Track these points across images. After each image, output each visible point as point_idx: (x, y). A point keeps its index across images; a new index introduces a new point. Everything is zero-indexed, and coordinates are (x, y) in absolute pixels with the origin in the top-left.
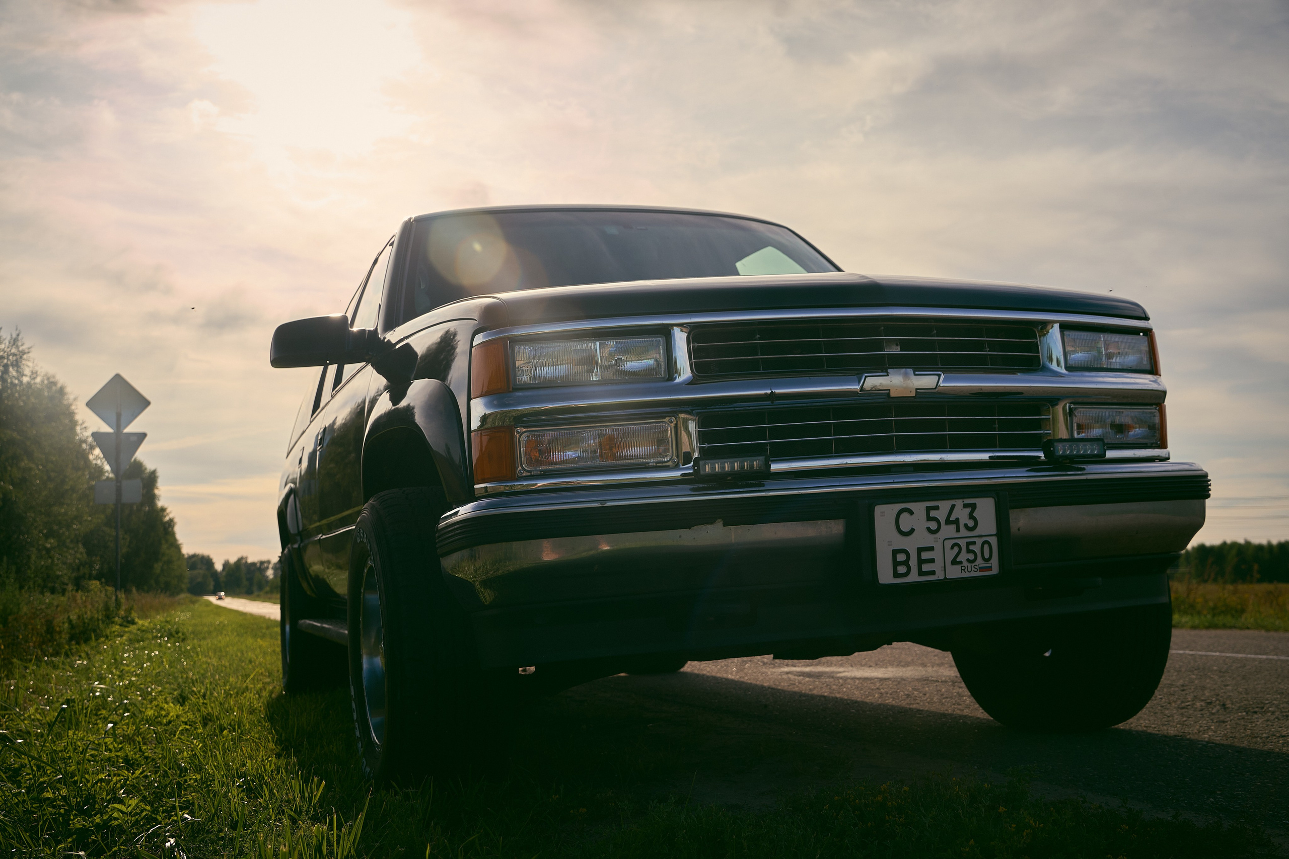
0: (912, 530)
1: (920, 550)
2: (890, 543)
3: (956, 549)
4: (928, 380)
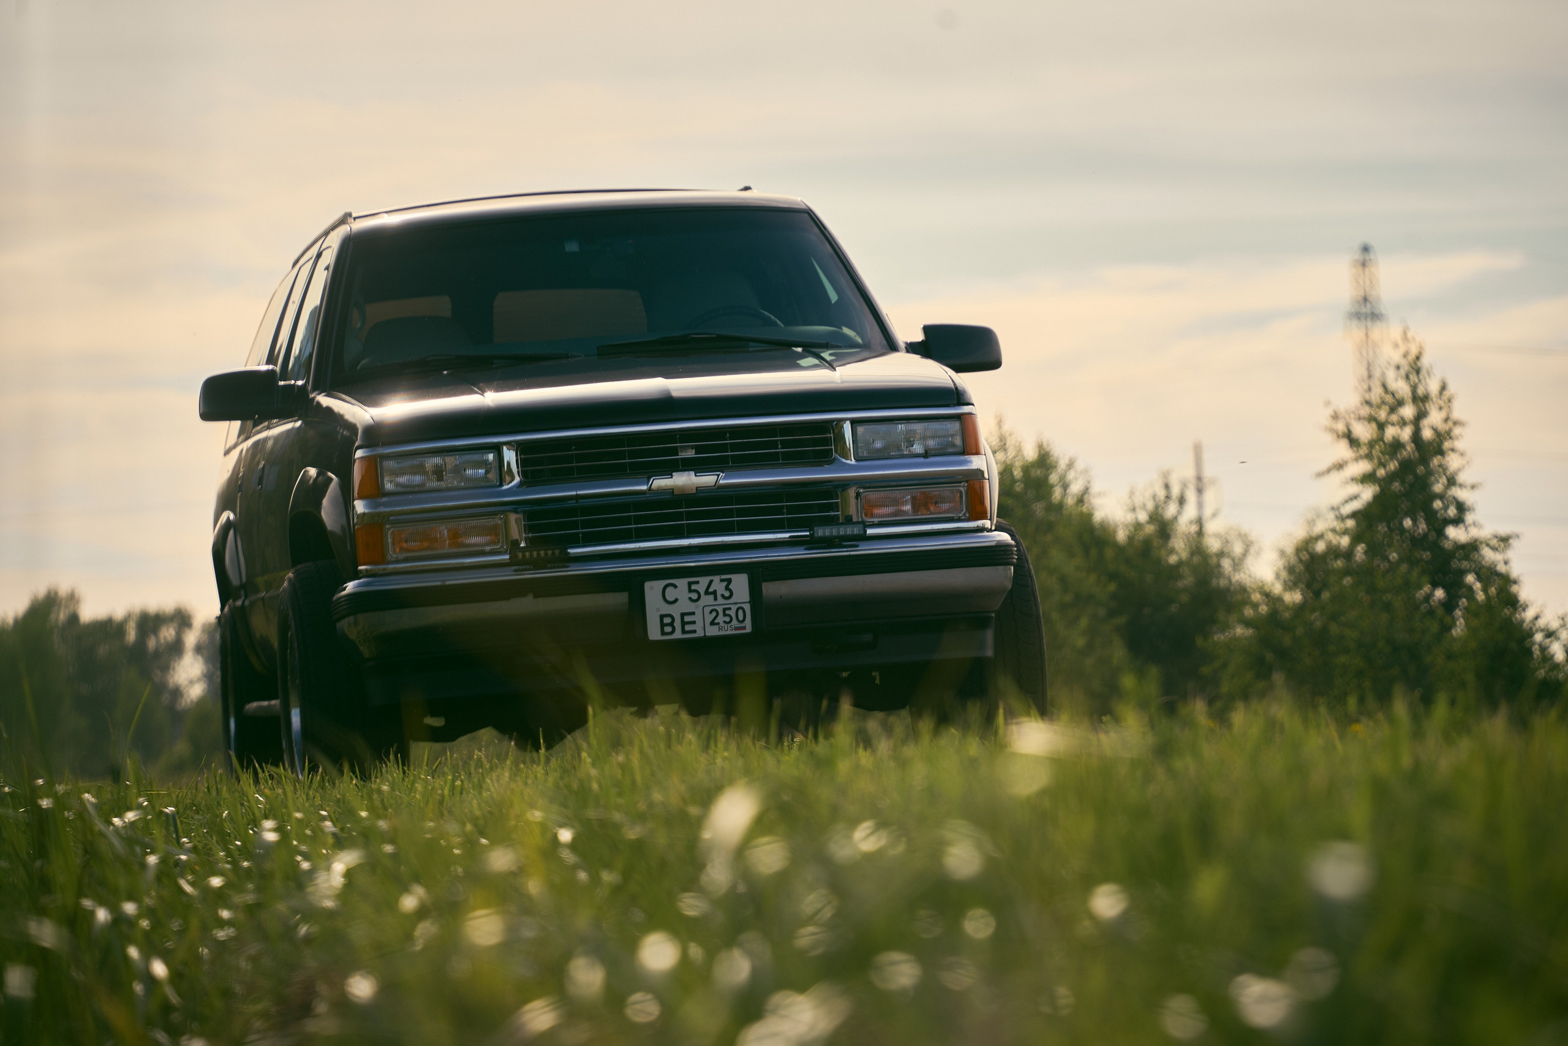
0: (676, 600)
1: (683, 615)
2: (658, 610)
3: (714, 614)
4: (708, 479)
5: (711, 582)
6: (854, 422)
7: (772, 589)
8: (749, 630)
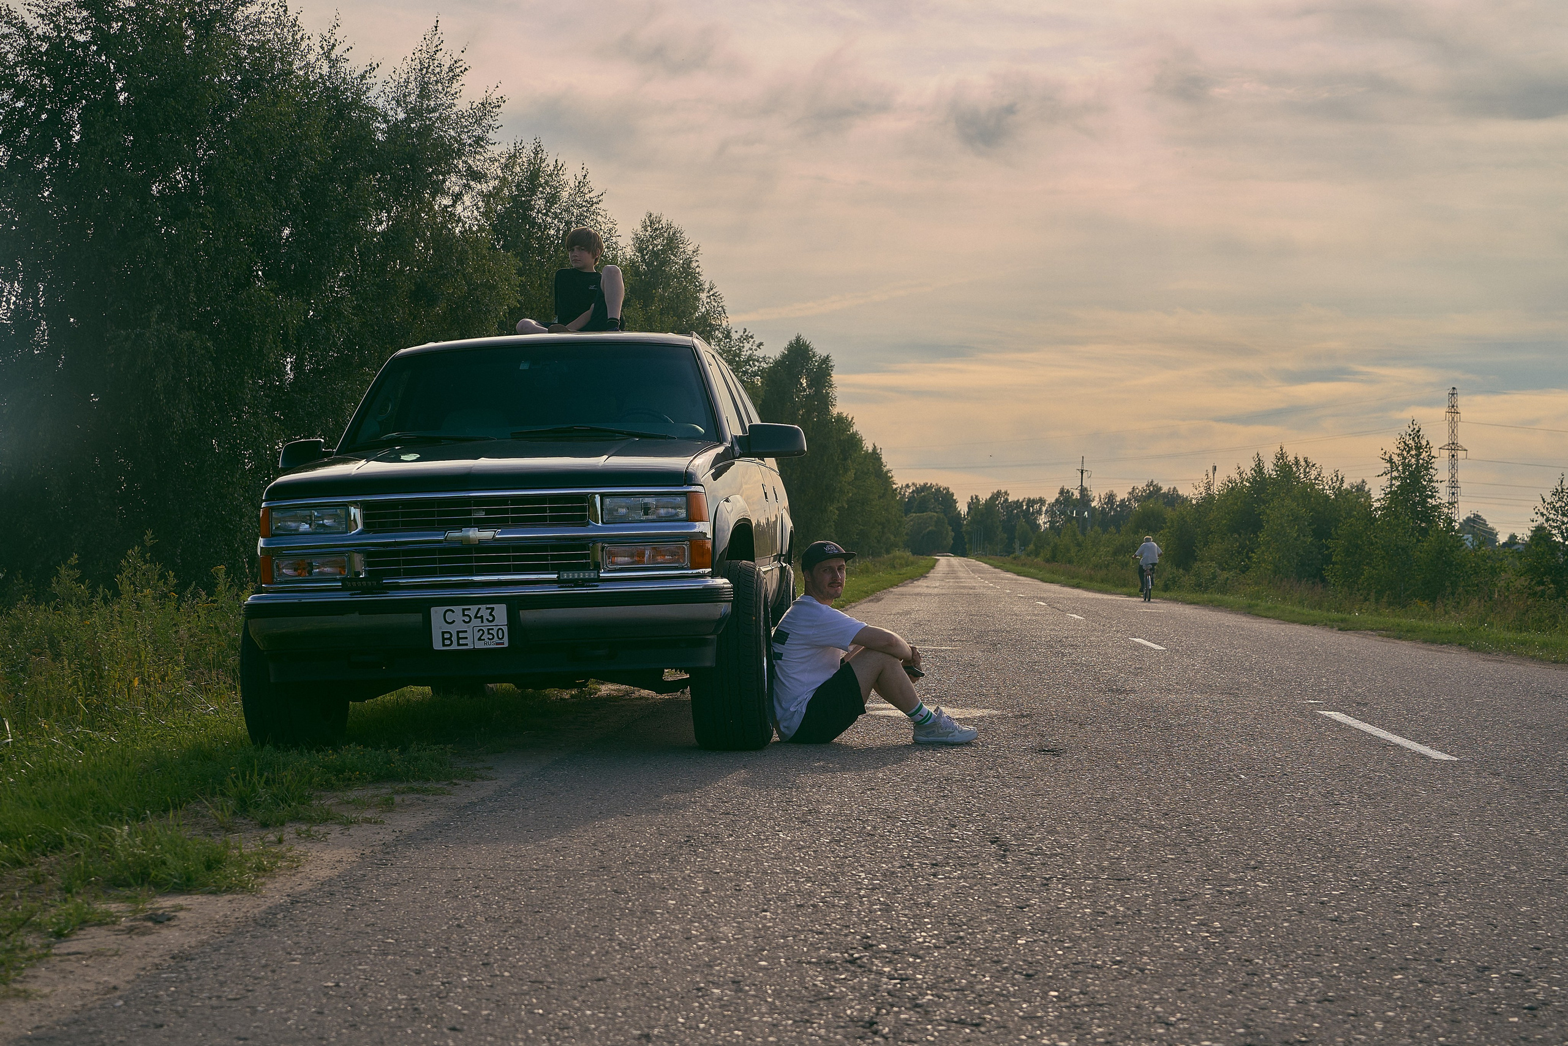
0: (454, 621)
1: (458, 632)
2: (440, 628)
3: (481, 632)
4: (487, 534)
5: (479, 609)
6: (602, 495)
7: (528, 616)
8: (506, 645)
